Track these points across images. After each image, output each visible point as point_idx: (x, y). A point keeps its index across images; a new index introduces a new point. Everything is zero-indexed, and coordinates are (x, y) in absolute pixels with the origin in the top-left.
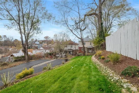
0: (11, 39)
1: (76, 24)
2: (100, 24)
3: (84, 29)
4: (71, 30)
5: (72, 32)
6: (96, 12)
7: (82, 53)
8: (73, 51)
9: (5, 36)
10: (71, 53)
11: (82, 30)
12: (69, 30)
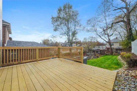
0: (54, 41)
1: (104, 31)
2: (128, 29)
3: (112, 35)
4: (99, 36)
5: (101, 37)
6: (123, 19)
7: (109, 53)
8: (101, 51)
9: (51, 40)
10: (99, 52)
11: (109, 36)
12: (98, 36)
